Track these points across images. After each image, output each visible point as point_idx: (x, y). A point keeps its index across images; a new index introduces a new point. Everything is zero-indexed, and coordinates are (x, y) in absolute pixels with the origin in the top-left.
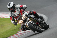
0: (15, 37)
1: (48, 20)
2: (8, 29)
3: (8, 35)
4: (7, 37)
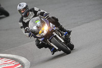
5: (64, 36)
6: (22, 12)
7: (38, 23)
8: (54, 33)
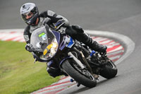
0: (54, 90)
1: (135, 48)
2: (37, 71)
3: (36, 86)
4: (35, 91)
5: (90, 57)
6: (27, 17)
7: (44, 37)
8: (70, 53)
